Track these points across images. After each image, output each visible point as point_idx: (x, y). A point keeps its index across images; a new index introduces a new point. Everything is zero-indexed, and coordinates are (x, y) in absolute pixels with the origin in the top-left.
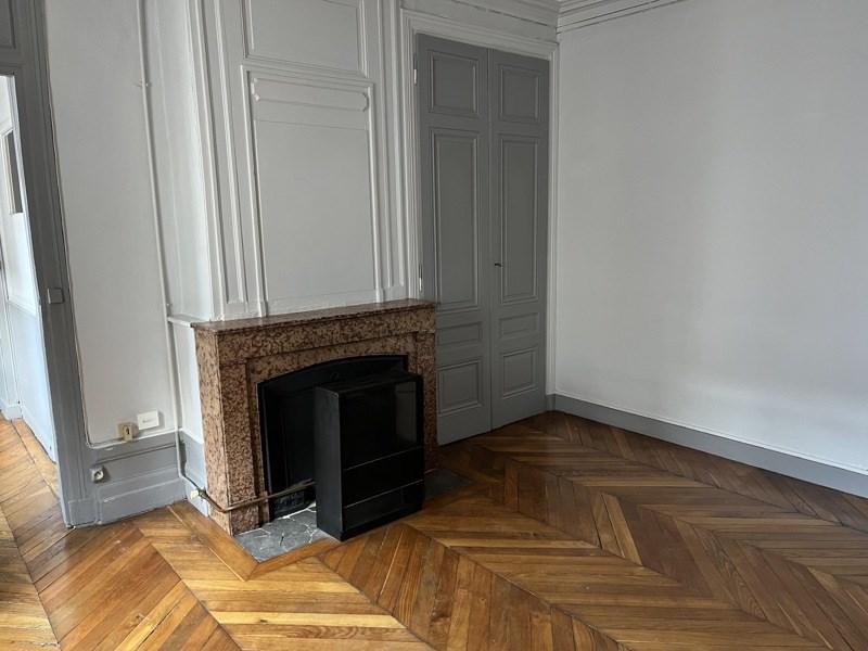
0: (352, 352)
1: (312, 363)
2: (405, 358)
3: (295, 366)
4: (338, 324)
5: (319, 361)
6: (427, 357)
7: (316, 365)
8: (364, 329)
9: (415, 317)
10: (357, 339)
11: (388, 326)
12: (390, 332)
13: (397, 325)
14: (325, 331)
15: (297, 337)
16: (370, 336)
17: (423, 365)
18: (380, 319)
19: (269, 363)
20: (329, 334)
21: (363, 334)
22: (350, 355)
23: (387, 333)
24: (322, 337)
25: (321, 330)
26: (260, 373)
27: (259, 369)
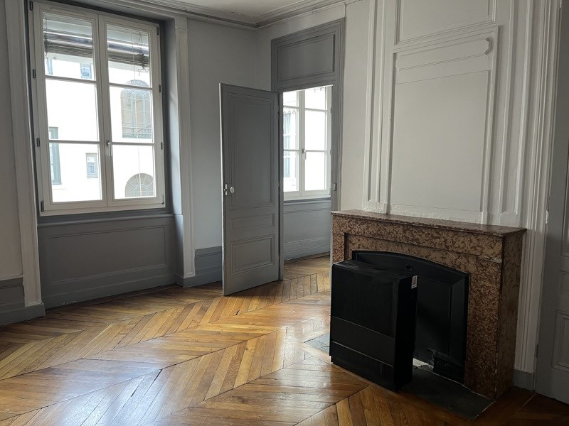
0: (414, 252)
1: (385, 250)
2: (467, 276)
3: (374, 248)
4: (401, 227)
5: (389, 251)
6: (488, 284)
7: (387, 253)
8: (422, 237)
9: (475, 241)
10: (415, 243)
11: (445, 241)
12: (447, 247)
13: (454, 243)
14: (392, 230)
15: (373, 229)
16: (426, 244)
17: (482, 290)
18: (437, 233)
19: (359, 240)
20: (395, 232)
21: (421, 241)
22: (412, 254)
23: (444, 247)
24: (390, 233)
25: (389, 229)
26: (354, 244)
27: (354, 242)
